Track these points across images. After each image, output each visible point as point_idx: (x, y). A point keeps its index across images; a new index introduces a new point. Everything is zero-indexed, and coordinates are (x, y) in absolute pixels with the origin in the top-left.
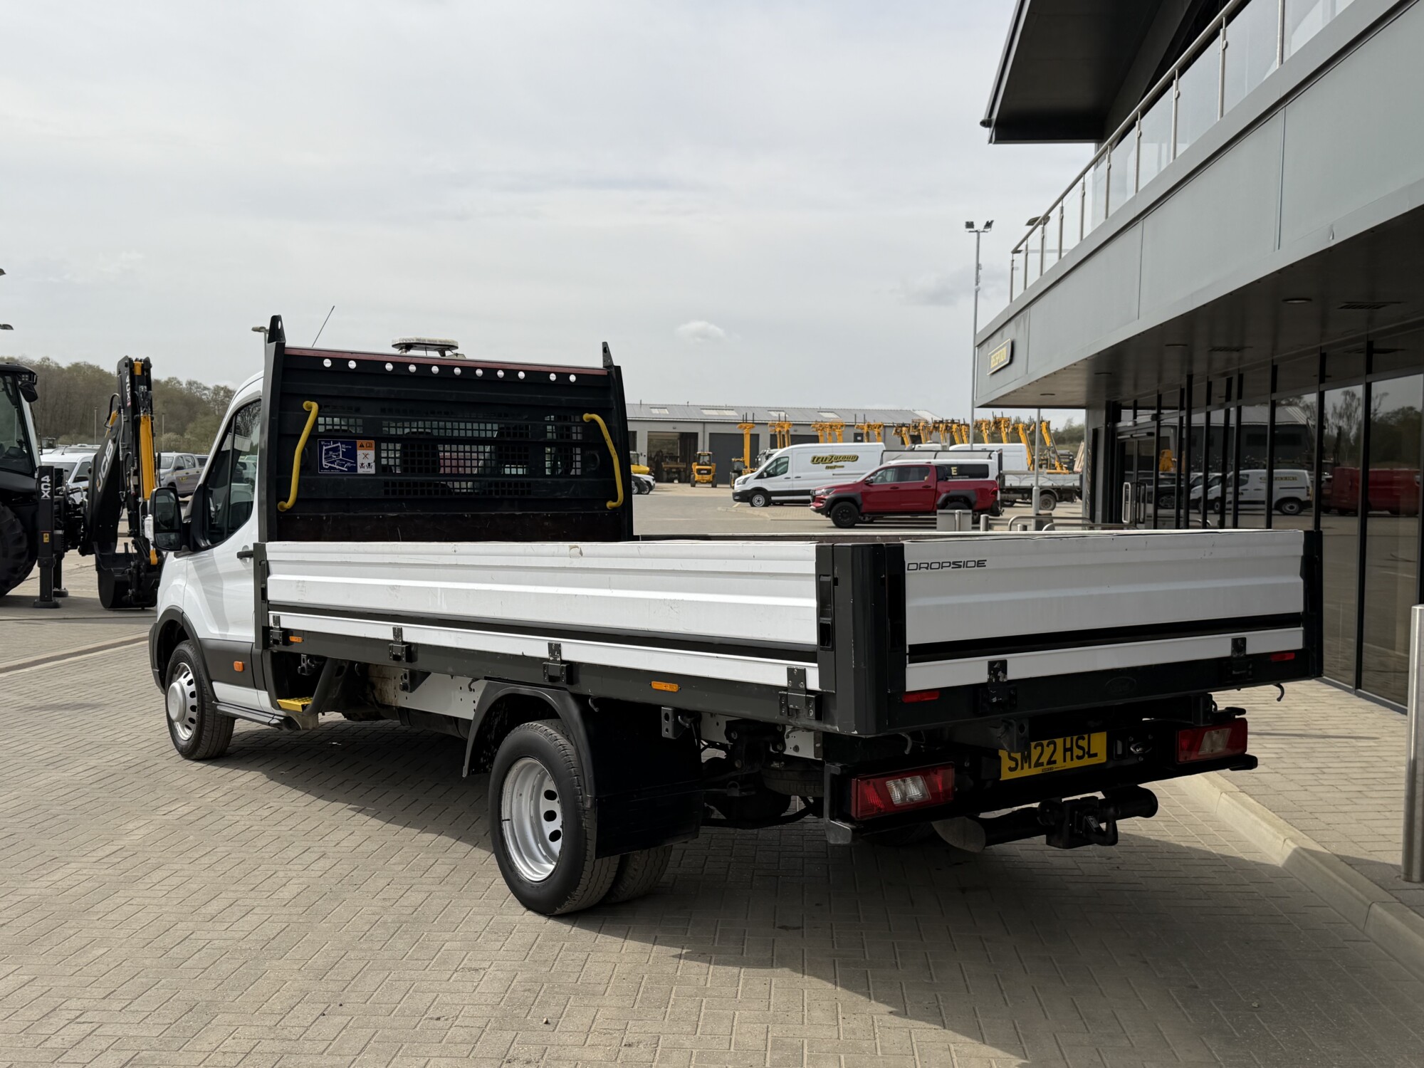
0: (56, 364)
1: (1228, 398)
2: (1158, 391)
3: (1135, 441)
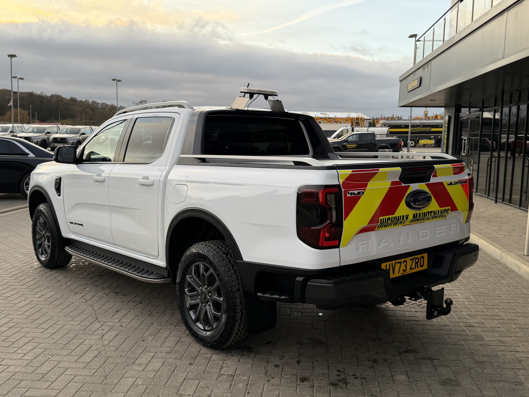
0: (46, 95)
2: (483, 98)
3: (469, 120)
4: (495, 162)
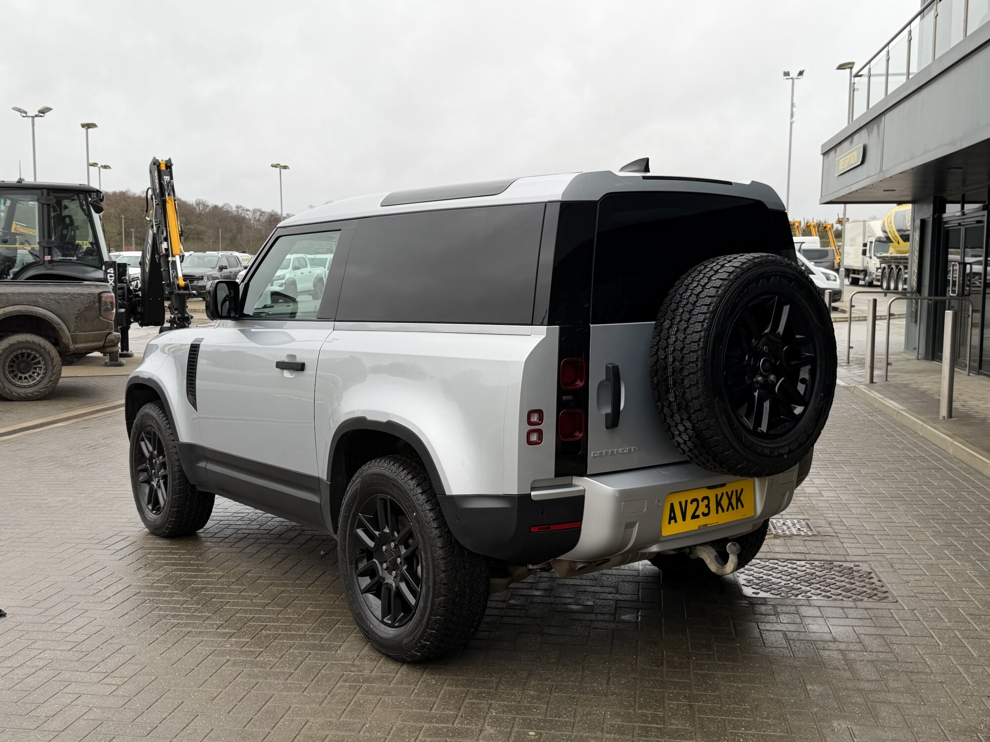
3: (963, 229)
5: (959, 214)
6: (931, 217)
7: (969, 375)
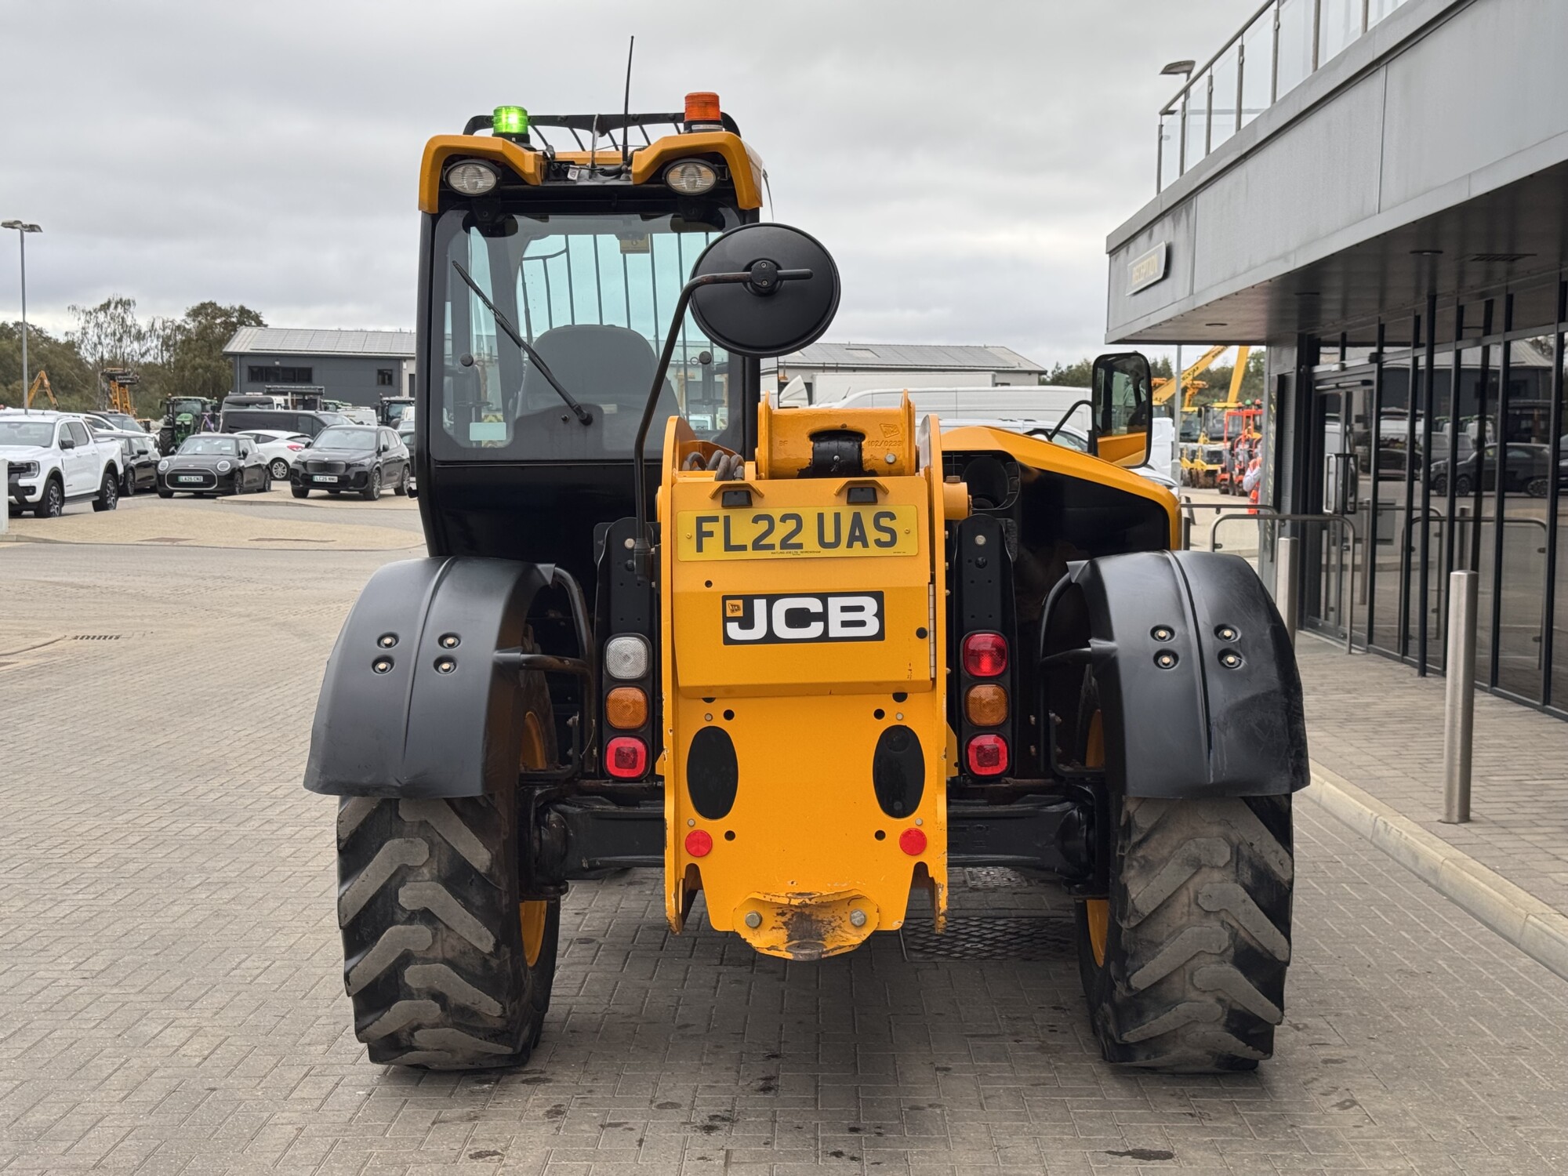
1: (1487, 330)
2: (1379, 318)
3: (1343, 394)
4: (1440, 535)
5: (1336, 367)
6: (1295, 371)
7: (1350, 653)
